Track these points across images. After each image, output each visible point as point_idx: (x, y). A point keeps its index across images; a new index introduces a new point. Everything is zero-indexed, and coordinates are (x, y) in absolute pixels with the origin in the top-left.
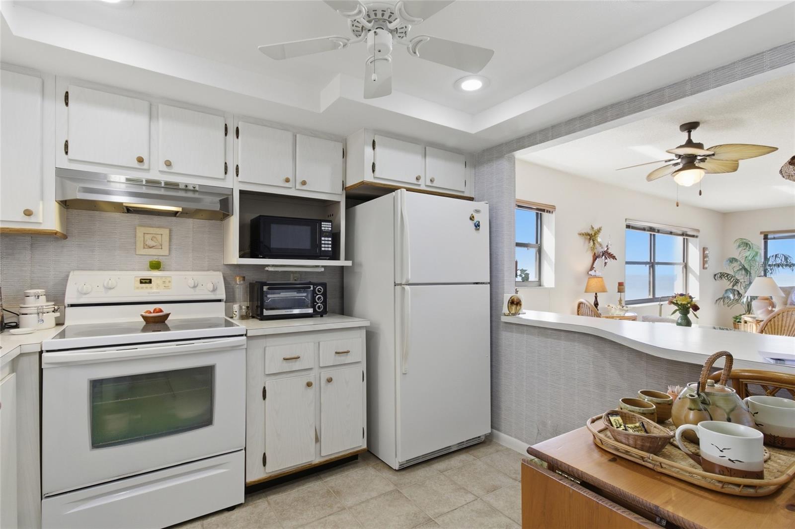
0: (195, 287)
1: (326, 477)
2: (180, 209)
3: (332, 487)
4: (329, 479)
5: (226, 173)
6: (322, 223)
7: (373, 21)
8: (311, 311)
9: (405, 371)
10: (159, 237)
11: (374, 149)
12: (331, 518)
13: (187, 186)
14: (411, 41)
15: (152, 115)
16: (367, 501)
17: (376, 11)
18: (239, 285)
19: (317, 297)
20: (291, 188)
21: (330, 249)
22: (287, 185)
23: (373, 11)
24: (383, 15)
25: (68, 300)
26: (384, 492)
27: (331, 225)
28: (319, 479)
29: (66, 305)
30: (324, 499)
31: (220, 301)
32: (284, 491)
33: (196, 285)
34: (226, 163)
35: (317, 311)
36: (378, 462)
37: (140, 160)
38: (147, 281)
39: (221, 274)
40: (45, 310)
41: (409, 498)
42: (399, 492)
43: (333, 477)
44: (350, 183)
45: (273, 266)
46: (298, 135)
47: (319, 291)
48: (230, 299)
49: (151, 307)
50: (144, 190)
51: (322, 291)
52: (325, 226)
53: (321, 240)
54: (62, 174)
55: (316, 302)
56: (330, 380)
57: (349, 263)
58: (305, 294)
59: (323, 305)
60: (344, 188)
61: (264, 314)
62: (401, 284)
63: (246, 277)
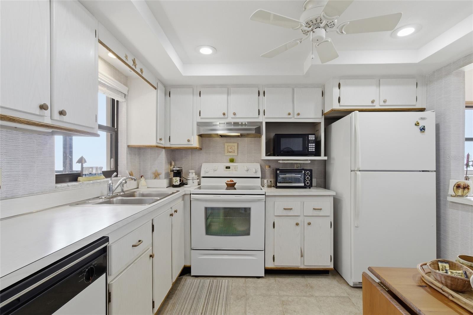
0: (247, 171)
1: (308, 278)
2: (239, 134)
3: (309, 284)
4: (309, 279)
5: (259, 115)
6: (309, 136)
7: (312, 26)
8: (303, 185)
9: (357, 225)
10: (233, 147)
11: (339, 88)
12: (304, 298)
13: (242, 123)
14: (337, 28)
15: (228, 94)
16: (327, 297)
17: (312, 20)
18: (268, 170)
19: (307, 177)
20: (291, 118)
21: (314, 150)
22: (289, 116)
23: (311, 21)
24: (316, 21)
25: (202, 175)
26: (339, 296)
27: (315, 136)
28: (303, 277)
29: (201, 177)
30: (303, 288)
31: (259, 178)
32: (285, 278)
33: (248, 169)
34: (259, 110)
35: (306, 185)
36: (342, 279)
37: (224, 114)
38: (228, 168)
39: (259, 165)
40: (195, 179)
41: (355, 304)
42: (349, 299)
43: (312, 279)
44: (327, 110)
45: (283, 160)
46: (295, 89)
47: (307, 174)
48: (263, 177)
49: (229, 179)
50: (232, 127)
51: (310, 174)
52: (310, 137)
53: (308, 145)
54: (199, 124)
55: (306, 180)
56: (309, 224)
57: (326, 158)
58: (300, 176)
59: (310, 182)
60: (323, 114)
61: (278, 185)
62: (354, 171)
63: (271, 166)
